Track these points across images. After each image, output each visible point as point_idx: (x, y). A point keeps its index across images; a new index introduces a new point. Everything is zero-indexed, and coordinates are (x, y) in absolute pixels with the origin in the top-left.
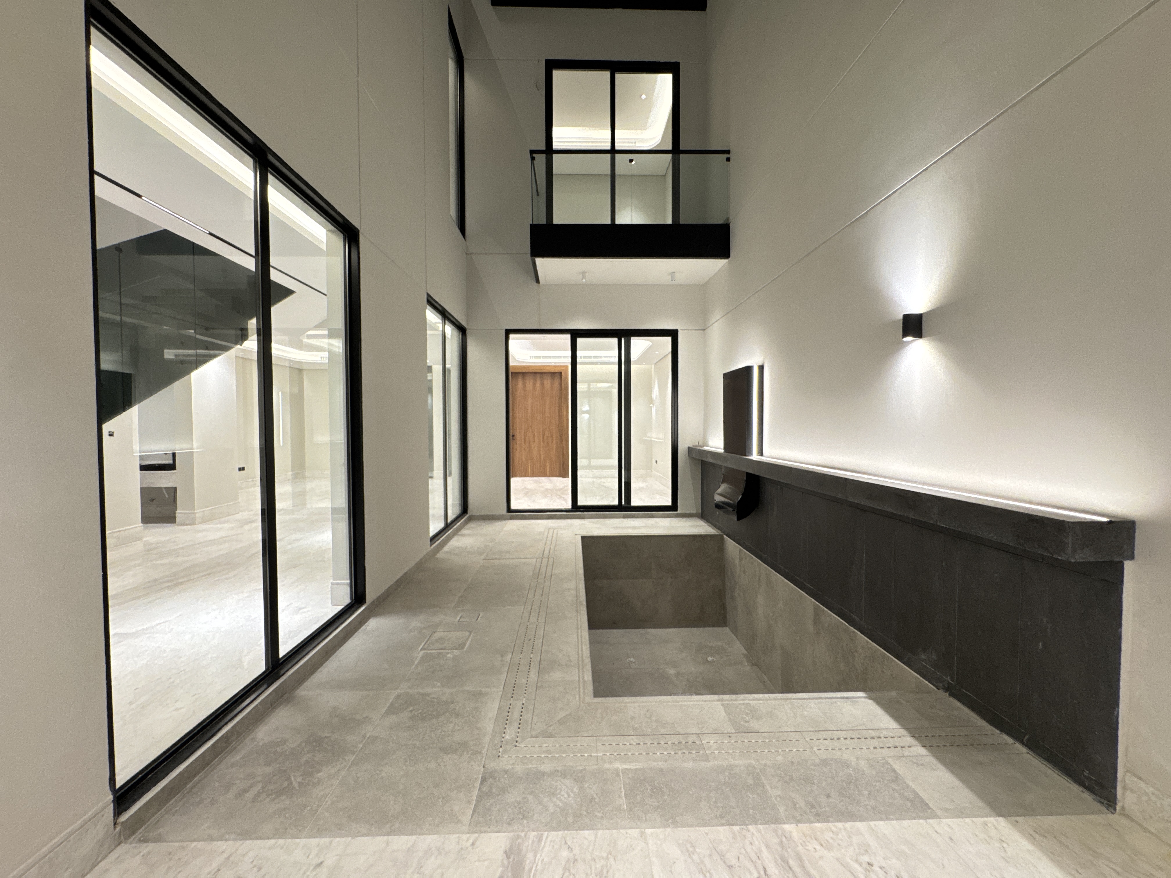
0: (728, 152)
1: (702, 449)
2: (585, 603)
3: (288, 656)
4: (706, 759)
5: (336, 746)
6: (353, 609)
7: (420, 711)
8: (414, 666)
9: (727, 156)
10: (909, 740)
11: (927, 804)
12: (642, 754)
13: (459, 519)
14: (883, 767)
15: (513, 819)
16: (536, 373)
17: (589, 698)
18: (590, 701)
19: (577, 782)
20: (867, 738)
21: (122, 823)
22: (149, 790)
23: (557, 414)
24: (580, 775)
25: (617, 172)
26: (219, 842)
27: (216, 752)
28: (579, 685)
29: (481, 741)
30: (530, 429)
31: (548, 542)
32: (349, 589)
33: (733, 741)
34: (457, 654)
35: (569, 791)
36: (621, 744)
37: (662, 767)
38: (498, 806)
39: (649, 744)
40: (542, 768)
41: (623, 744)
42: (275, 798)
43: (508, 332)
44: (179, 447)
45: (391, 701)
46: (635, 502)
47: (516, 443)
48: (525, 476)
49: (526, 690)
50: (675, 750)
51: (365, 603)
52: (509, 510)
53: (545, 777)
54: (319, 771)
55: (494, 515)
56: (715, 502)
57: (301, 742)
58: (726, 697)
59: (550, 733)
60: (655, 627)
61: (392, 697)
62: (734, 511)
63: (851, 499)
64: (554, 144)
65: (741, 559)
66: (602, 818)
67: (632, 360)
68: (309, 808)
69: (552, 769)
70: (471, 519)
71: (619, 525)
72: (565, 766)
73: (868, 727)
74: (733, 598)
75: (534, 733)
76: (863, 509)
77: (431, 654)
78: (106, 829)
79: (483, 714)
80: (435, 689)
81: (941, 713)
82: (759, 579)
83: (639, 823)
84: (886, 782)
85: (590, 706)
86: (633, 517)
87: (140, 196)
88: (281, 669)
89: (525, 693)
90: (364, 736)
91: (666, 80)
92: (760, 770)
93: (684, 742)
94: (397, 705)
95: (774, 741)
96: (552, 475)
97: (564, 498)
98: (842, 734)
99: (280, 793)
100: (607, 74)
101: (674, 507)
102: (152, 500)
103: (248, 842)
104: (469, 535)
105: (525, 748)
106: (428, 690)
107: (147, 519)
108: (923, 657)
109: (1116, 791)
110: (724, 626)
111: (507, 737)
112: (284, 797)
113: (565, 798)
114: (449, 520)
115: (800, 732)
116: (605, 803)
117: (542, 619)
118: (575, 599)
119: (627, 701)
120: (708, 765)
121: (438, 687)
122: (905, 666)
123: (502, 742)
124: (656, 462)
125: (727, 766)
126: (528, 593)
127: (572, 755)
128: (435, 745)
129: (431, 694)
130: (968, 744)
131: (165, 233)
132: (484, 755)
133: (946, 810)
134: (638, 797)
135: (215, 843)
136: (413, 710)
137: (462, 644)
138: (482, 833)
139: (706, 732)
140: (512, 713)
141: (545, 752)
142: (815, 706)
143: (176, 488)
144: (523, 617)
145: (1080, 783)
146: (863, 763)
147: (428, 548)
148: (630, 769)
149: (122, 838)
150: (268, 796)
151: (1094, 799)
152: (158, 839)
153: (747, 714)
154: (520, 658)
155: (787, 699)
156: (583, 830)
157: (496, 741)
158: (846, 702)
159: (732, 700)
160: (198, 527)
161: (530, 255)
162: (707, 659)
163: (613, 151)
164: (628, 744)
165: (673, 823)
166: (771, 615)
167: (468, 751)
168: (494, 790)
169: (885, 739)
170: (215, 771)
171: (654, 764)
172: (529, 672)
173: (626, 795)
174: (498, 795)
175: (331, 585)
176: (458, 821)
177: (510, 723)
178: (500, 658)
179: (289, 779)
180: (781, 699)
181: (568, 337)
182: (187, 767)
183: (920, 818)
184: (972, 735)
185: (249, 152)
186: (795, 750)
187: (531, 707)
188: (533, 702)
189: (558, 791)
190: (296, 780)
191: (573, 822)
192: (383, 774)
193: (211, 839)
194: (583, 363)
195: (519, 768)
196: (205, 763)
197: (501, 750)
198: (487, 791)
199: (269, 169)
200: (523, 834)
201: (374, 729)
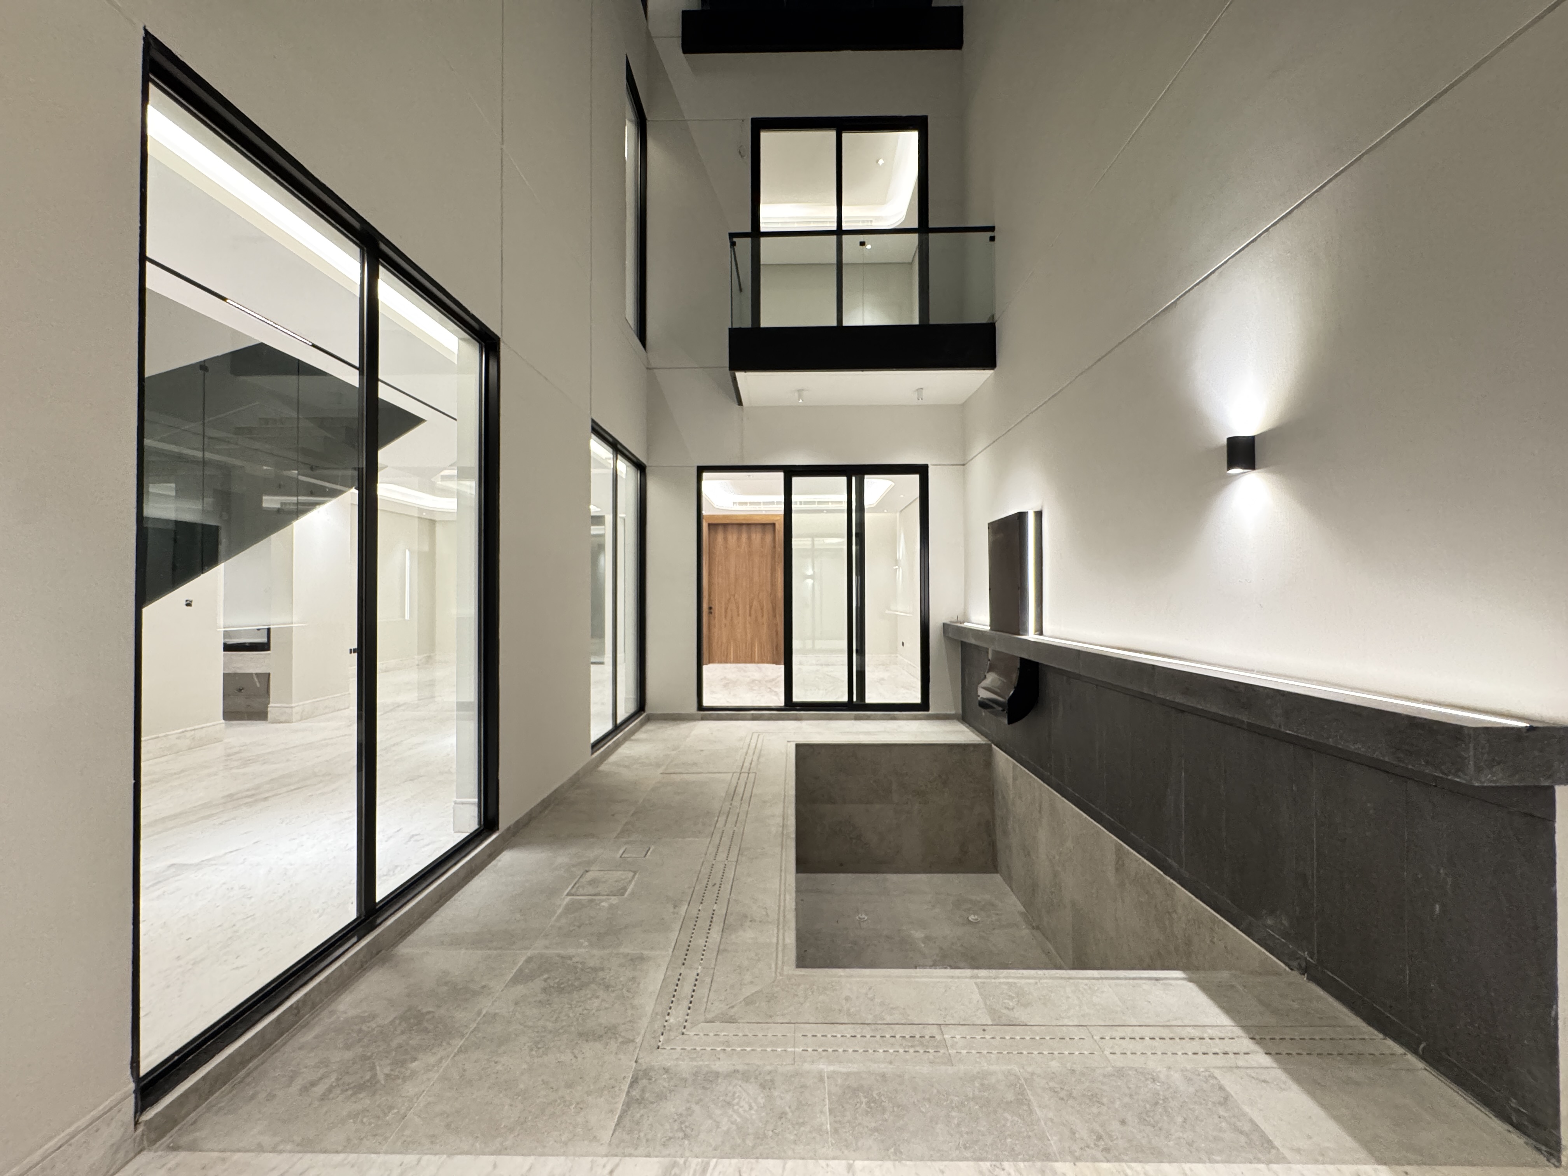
0: (992, 229)
1: (962, 625)
2: (793, 836)
3: (388, 899)
4: (949, 1061)
5: (440, 1026)
6: (481, 837)
7: (558, 980)
8: (554, 919)
9: (990, 234)
10: (1245, 1043)
11: (1271, 1141)
12: (857, 1051)
13: (633, 719)
14: (1206, 1083)
15: (670, 1138)
16: (741, 525)
17: (790, 969)
18: (790, 972)
19: (764, 1088)
20: (1183, 1039)
21: (146, 1121)
22: (185, 1078)
23: (769, 579)
24: (768, 1078)
25: (845, 260)
26: (271, 1155)
27: (281, 1029)
28: (777, 949)
29: (635, 1025)
30: (732, 598)
31: (751, 752)
32: (476, 809)
33: (988, 1037)
34: (614, 902)
35: (751, 1101)
36: (829, 1036)
37: (885, 1070)
38: (651, 1118)
39: (868, 1036)
40: (717, 1066)
41: (832, 1036)
42: (351, 1095)
43: (701, 470)
44: (275, 621)
45: (519, 964)
46: (871, 698)
47: (715, 618)
48: (726, 662)
49: (703, 955)
50: (904, 1048)
51: (498, 829)
52: (700, 707)
53: (720, 1081)
54: (415, 1059)
55: (681, 714)
56: (979, 698)
57: (395, 1018)
58: (983, 973)
59: (732, 1016)
60: (897, 871)
61: (523, 959)
62: (1003, 710)
63: (1160, 695)
64: (761, 225)
65: (1015, 779)
66: (795, 1142)
67: (866, 506)
68: (396, 1111)
69: (732, 1068)
70: (649, 719)
71: (848, 730)
72: (748, 1064)
73: (1186, 1022)
74: (1005, 833)
75: (709, 1016)
76: (1181, 710)
77: (579, 901)
78: (122, 1130)
79: (642, 986)
80: (582, 951)
81: (1296, 1006)
82: (1040, 806)
83: (846, 1152)
84: (1210, 1105)
85: (789, 979)
86: (868, 718)
87: (224, 299)
88: (378, 917)
89: (702, 959)
90: (479, 1013)
91: (911, 138)
92: (1026, 1080)
93: (918, 1036)
94: (527, 971)
95: (1048, 1038)
96: (762, 661)
97: (775, 692)
98: (1147, 1032)
99: (360, 1088)
100: (832, 134)
101: (924, 705)
102: (240, 690)
103: (309, 1156)
104: (646, 740)
105: (696, 1037)
106: (571, 951)
107: (231, 714)
108: (1269, 922)
109: (1559, 1132)
110: (994, 873)
111: (672, 1020)
112: (362, 1096)
113: (745, 1111)
114: (619, 720)
115: (1086, 1026)
116: (801, 1120)
117: (733, 857)
118: (781, 829)
119: (842, 974)
120: (950, 1070)
121: (585, 947)
122: (1244, 935)
123: (665, 1026)
124: (903, 644)
125: (978, 1073)
126: (717, 821)
127: (759, 1049)
128: (573, 1029)
129: (574, 956)
130: (1335, 1053)
131: (261, 348)
132: (639, 1045)
133: (1298, 1151)
134: (848, 1113)
135: (266, 1154)
136: (549, 978)
137: (622, 889)
138: (625, 1156)
139: (952, 1022)
140: (682, 986)
141: (723, 1043)
142: (1110, 990)
143: (269, 674)
144: (708, 854)
145: (1503, 1115)
146: (1176, 1076)
147: (589, 757)
148: (840, 1072)
149: (145, 1142)
150: (343, 1091)
151: (1527, 1143)
152: (192, 1147)
153: (1011, 998)
154: (699, 910)
155: (1070, 978)
156: (767, 1158)
157: (656, 1027)
158: (1155, 985)
159: (990, 977)
160: (293, 726)
161: (728, 369)
162: (968, 918)
163: (839, 232)
164: (839, 1036)
165: (895, 1153)
166: (1057, 857)
167: (616, 1038)
168: (647, 1095)
169: (1210, 1041)
170: (277, 1054)
171: (874, 1067)
172: (709, 929)
173: (830, 1110)
174: (652, 1103)
175: (453, 804)
176: (595, 1137)
177: (678, 1000)
178: (672, 910)
179: (373, 1068)
180: (1062, 978)
181: (781, 475)
182: (240, 1047)
183: (1259, 1161)
184: (1341, 1039)
185: (354, 239)
186: (1077, 1053)
187: (708, 980)
188: (712, 971)
189: (736, 1101)
190: (382, 1070)
191: (754, 1147)
192: (499, 1067)
193: (260, 1149)
194: (799, 511)
195: (685, 1066)
196: (264, 1043)
197: (662, 1038)
198: (638, 1097)
199: (380, 260)
200: (681, 1161)
201: (493, 1004)
